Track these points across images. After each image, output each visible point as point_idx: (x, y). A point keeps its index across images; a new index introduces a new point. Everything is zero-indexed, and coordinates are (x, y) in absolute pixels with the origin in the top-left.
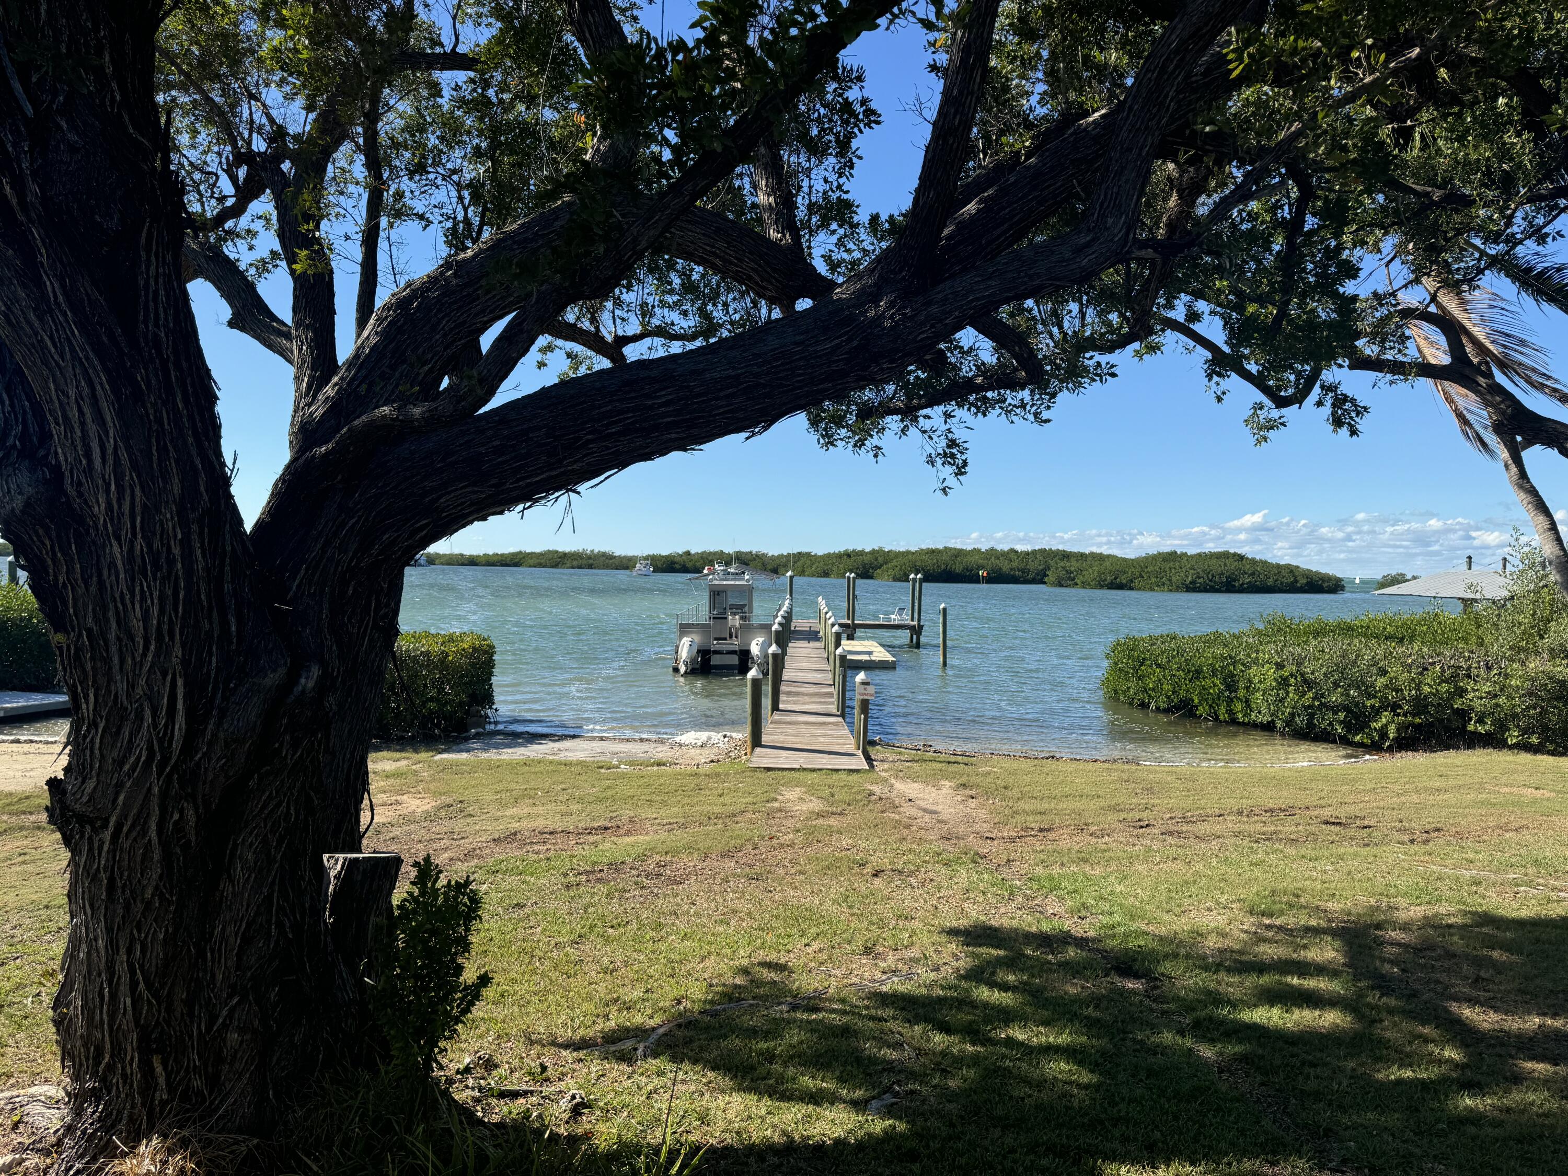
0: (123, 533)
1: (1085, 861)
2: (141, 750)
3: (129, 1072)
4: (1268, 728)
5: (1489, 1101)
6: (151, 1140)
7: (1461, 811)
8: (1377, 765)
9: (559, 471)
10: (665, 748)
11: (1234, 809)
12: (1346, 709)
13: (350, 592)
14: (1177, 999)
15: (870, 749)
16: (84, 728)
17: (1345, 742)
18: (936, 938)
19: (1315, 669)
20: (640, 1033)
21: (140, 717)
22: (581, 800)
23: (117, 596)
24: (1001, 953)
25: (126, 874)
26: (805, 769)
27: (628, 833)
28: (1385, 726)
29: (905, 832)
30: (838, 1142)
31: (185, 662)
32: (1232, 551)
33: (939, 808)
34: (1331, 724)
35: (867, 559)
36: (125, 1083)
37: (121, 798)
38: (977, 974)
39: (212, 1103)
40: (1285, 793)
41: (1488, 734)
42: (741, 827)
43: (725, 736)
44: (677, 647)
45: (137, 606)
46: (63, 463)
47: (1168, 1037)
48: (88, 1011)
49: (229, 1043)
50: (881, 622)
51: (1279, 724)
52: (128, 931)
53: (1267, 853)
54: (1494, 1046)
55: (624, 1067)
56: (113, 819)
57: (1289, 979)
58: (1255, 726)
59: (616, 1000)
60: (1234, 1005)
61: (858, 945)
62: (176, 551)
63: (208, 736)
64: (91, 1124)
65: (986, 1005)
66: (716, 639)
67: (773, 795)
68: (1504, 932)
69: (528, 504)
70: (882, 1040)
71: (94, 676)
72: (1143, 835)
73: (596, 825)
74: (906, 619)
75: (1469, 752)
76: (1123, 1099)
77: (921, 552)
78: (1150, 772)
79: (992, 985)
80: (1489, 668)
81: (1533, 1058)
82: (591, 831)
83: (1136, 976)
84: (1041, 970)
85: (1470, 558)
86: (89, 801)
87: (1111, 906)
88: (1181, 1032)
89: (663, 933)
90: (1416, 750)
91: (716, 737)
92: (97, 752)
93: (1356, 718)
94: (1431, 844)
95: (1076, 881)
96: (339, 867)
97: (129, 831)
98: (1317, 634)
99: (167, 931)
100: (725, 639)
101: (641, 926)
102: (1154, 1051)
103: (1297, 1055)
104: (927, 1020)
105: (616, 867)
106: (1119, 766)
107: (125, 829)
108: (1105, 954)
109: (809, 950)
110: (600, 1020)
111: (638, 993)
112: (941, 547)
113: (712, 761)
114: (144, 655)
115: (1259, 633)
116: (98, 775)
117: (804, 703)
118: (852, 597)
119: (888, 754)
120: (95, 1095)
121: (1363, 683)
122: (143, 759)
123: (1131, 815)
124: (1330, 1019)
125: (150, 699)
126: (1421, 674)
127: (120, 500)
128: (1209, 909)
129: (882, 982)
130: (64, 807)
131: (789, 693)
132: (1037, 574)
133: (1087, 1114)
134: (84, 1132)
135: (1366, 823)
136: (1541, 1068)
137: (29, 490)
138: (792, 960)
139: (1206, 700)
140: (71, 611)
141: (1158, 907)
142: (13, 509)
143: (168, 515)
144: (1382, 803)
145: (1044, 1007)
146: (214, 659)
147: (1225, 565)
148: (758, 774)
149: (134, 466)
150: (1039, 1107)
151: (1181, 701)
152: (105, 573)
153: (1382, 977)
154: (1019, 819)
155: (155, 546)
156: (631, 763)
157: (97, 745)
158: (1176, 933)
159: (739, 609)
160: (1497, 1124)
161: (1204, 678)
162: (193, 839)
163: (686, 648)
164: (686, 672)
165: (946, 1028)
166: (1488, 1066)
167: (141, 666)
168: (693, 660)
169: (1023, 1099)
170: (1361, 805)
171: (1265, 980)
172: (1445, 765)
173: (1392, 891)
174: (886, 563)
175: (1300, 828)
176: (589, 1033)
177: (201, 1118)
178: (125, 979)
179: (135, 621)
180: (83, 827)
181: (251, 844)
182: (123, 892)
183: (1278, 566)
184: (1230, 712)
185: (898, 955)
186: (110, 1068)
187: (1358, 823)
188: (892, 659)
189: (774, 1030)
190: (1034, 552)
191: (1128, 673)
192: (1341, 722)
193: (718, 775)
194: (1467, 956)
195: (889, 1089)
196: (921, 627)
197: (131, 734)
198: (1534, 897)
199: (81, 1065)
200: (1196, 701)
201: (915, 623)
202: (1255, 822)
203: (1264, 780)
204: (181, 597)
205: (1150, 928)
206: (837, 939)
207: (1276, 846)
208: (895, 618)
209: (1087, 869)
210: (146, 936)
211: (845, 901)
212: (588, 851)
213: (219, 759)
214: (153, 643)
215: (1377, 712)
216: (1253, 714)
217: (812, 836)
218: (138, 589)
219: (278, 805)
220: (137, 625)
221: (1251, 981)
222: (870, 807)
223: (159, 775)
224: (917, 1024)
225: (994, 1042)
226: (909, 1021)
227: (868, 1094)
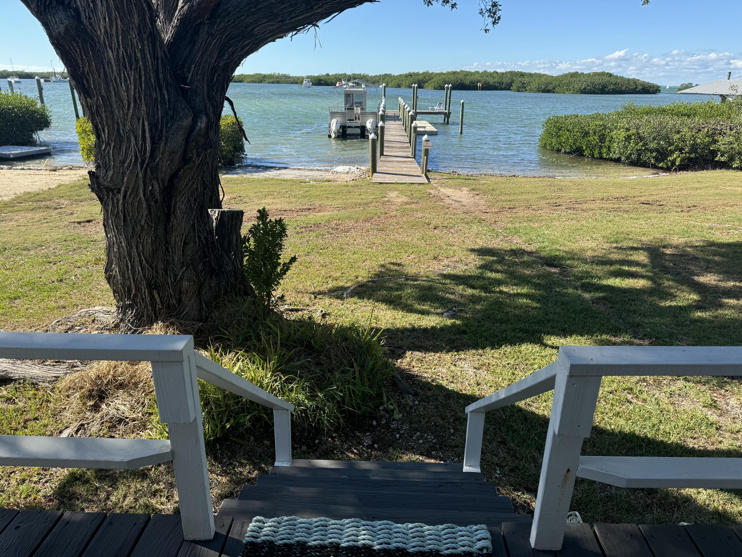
0: (113, 45)
1: (530, 221)
2: (131, 157)
3: (144, 297)
4: (618, 161)
5: (708, 314)
6: (158, 323)
7: (706, 198)
8: (669, 177)
9: (311, 13)
10: (330, 174)
11: (600, 198)
12: (657, 150)
13: (215, 79)
14: (574, 275)
15: (428, 173)
16: (104, 146)
17: (654, 167)
18: (465, 253)
19: (644, 131)
20: (343, 289)
21: (129, 140)
22: (295, 197)
23: (113, 79)
24: (495, 258)
25: (131, 214)
26: (398, 183)
27: (319, 211)
28: (675, 159)
29: (447, 210)
30: (433, 328)
31: (148, 113)
32: (606, 72)
33: (462, 200)
34: (649, 158)
35: (420, 77)
36: (143, 301)
37: (125, 179)
38: (484, 267)
39: (180, 310)
40: (624, 190)
41: (725, 163)
42: (371, 209)
43: (357, 168)
44: (330, 124)
45: (123, 84)
46: (80, 6)
47: (570, 290)
48: (122, 273)
49: (184, 286)
50: (430, 111)
51: (623, 158)
52: (135, 239)
53: (615, 217)
54: (713, 293)
55: (339, 301)
56: (123, 189)
57: (624, 267)
58: (611, 160)
59: (330, 277)
60: (600, 278)
61: (431, 255)
62: (139, 55)
63: (161, 150)
64: (132, 318)
65: (489, 278)
66: (349, 120)
67: (384, 195)
68: (721, 248)
69: (294, 32)
70: (445, 291)
71: (107, 120)
72: (557, 210)
73: (304, 207)
74: (442, 109)
75: (712, 171)
76: (551, 313)
77: (448, 73)
78: (561, 181)
79: (492, 271)
80: (731, 130)
81: (729, 298)
82: (302, 210)
83: (555, 266)
84: (513, 265)
85: (730, 73)
86: (111, 180)
87: (543, 239)
88: (576, 288)
89: (344, 251)
90: (687, 171)
91: (353, 169)
92: (111, 157)
93: (661, 155)
94: (691, 212)
95: (526, 229)
96: (216, 215)
97: (130, 194)
98: (647, 113)
99: (152, 239)
100: (353, 120)
101: (334, 249)
102: (564, 295)
103: (627, 297)
104: (464, 284)
105: (317, 225)
106: (546, 179)
107: (128, 193)
108: (541, 258)
109: (410, 258)
110: (325, 284)
111: (338, 274)
112: (458, 70)
113: (353, 180)
114: (128, 109)
115: (619, 114)
116: (113, 168)
117: (395, 152)
118: (415, 98)
119: (437, 176)
120: (131, 306)
121: (668, 138)
122: (133, 160)
123: (552, 201)
124: (640, 283)
125: (133, 132)
126: (697, 133)
127: (111, 26)
128: (588, 240)
129: (443, 270)
130: (99, 184)
131: (388, 147)
132: (507, 85)
133: (536, 318)
134: (129, 321)
135: (661, 203)
136: (732, 302)
137: (66, 22)
138: (403, 261)
139: (589, 147)
140: (93, 87)
141: (565, 239)
142: (60, 32)
143: (134, 34)
144: (669, 195)
145: (515, 279)
146: (160, 112)
147: (602, 79)
148: (376, 186)
149: (117, 8)
150: (515, 316)
151: (577, 148)
152: (106, 66)
153: (665, 267)
154: (500, 204)
155: (129, 52)
156: (315, 181)
157: (111, 154)
158: (573, 250)
159: (360, 104)
160: (710, 322)
161: (589, 136)
162: (159, 198)
163: (334, 125)
164: (335, 138)
165: (473, 288)
166: (709, 301)
167: (127, 115)
168: (338, 131)
169: (508, 313)
170: (660, 196)
171: (613, 268)
172: (702, 177)
173: (672, 232)
174: (430, 80)
175: (631, 206)
176: (322, 289)
177: (177, 315)
178: (137, 259)
179: (123, 92)
180: (108, 193)
181: (183, 201)
182: (131, 222)
183: (629, 80)
184: (600, 153)
185: (449, 260)
186: (135, 295)
187: (658, 203)
188: (435, 130)
189: (400, 287)
190: (506, 73)
191: (552, 134)
192: (654, 157)
193: (357, 186)
194: (703, 259)
195: (451, 309)
196: (450, 113)
197: (126, 149)
198: (737, 234)
199: (122, 295)
200: (584, 148)
201: (447, 111)
202: (609, 203)
203: (615, 185)
204: (143, 80)
205: (561, 248)
206: (421, 254)
207: (619, 213)
208: (437, 109)
209: (532, 224)
210: (143, 242)
211: (423, 239)
212: (303, 218)
213: (167, 161)
214: (132, 103)
215: (672, 152)
216: (611, 154)
217: (404, 213)
218: (122, 75)
219: (194, 183)
220: (124, 94)
221: (607, 268)
222: (430, 199)
223: (141, 169)
224: (460, 285)
225: (495, 292)
226: (457, 284)
227: (443, 311)
